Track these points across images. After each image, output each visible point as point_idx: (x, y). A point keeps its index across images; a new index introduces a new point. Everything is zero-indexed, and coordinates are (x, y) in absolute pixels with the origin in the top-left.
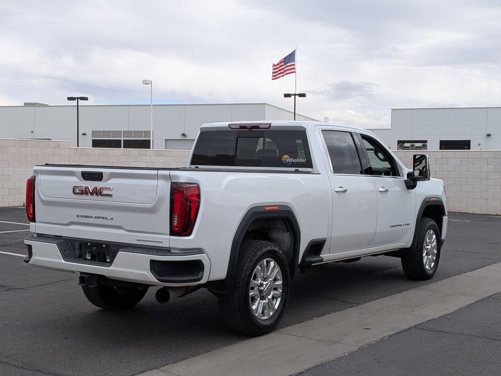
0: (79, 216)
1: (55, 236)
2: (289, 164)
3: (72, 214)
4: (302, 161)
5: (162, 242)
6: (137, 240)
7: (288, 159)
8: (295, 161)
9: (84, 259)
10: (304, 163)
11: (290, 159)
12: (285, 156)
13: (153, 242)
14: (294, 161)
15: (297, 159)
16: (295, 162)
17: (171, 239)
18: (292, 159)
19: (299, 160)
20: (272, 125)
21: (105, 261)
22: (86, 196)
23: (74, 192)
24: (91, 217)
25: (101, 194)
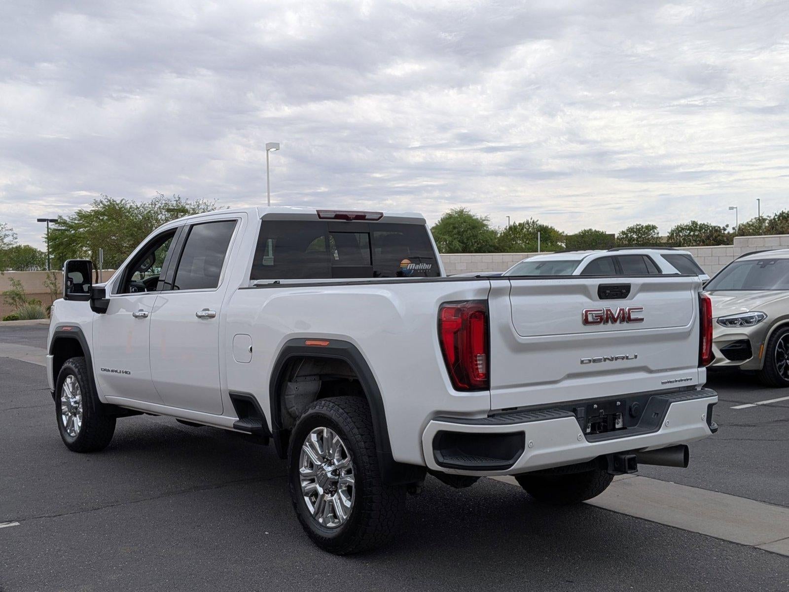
0: (584, 362)
1: (503, 410)
2: (411, 271)
3: (572, 360)
4: (426, 267)
5: (691, 379)
6: (662, 383)
7: (409, 265)
8: (418, 267)
10: (430, 269)
12: (405, 261)
13: (681, 381)
15: (421, 264)
16: (418, 269)
18: (414, 265)
20: (384, 215)
21: (614, 429)
22: (605, 325)
23: (586, 322)
24: (605, 360)
25: (629, 320)
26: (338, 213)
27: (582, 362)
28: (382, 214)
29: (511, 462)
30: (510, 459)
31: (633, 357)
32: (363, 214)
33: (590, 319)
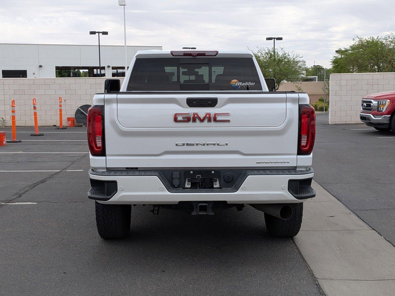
0: (178, 145)
2: (239, 87)
4: (250, 84)
5: (288, 162)
6: (257, 163)
7: (237, 83)
8: (244, 84)
9: (183, 188)
10: (253, 86)
11: (239, 83)
12: (234, 81)
13: (277, 163)
14: (242, 84)
15: (246, 82)
16: (244, 86)
17: (299, 158)
18: (241, 83)
19: (248, 83)
20: (219, 53)
21: (212, 187)
22: (193, 123)
23: (176, 120)
24: (197, 145)
25: (215, 120)
26: (186, 53)
27: (177, 145)
28: (217, 52)
29: (109, 197)
30: (108, 195)
31: (225, 144)
32: (203, 53)
33: (180, 118)
